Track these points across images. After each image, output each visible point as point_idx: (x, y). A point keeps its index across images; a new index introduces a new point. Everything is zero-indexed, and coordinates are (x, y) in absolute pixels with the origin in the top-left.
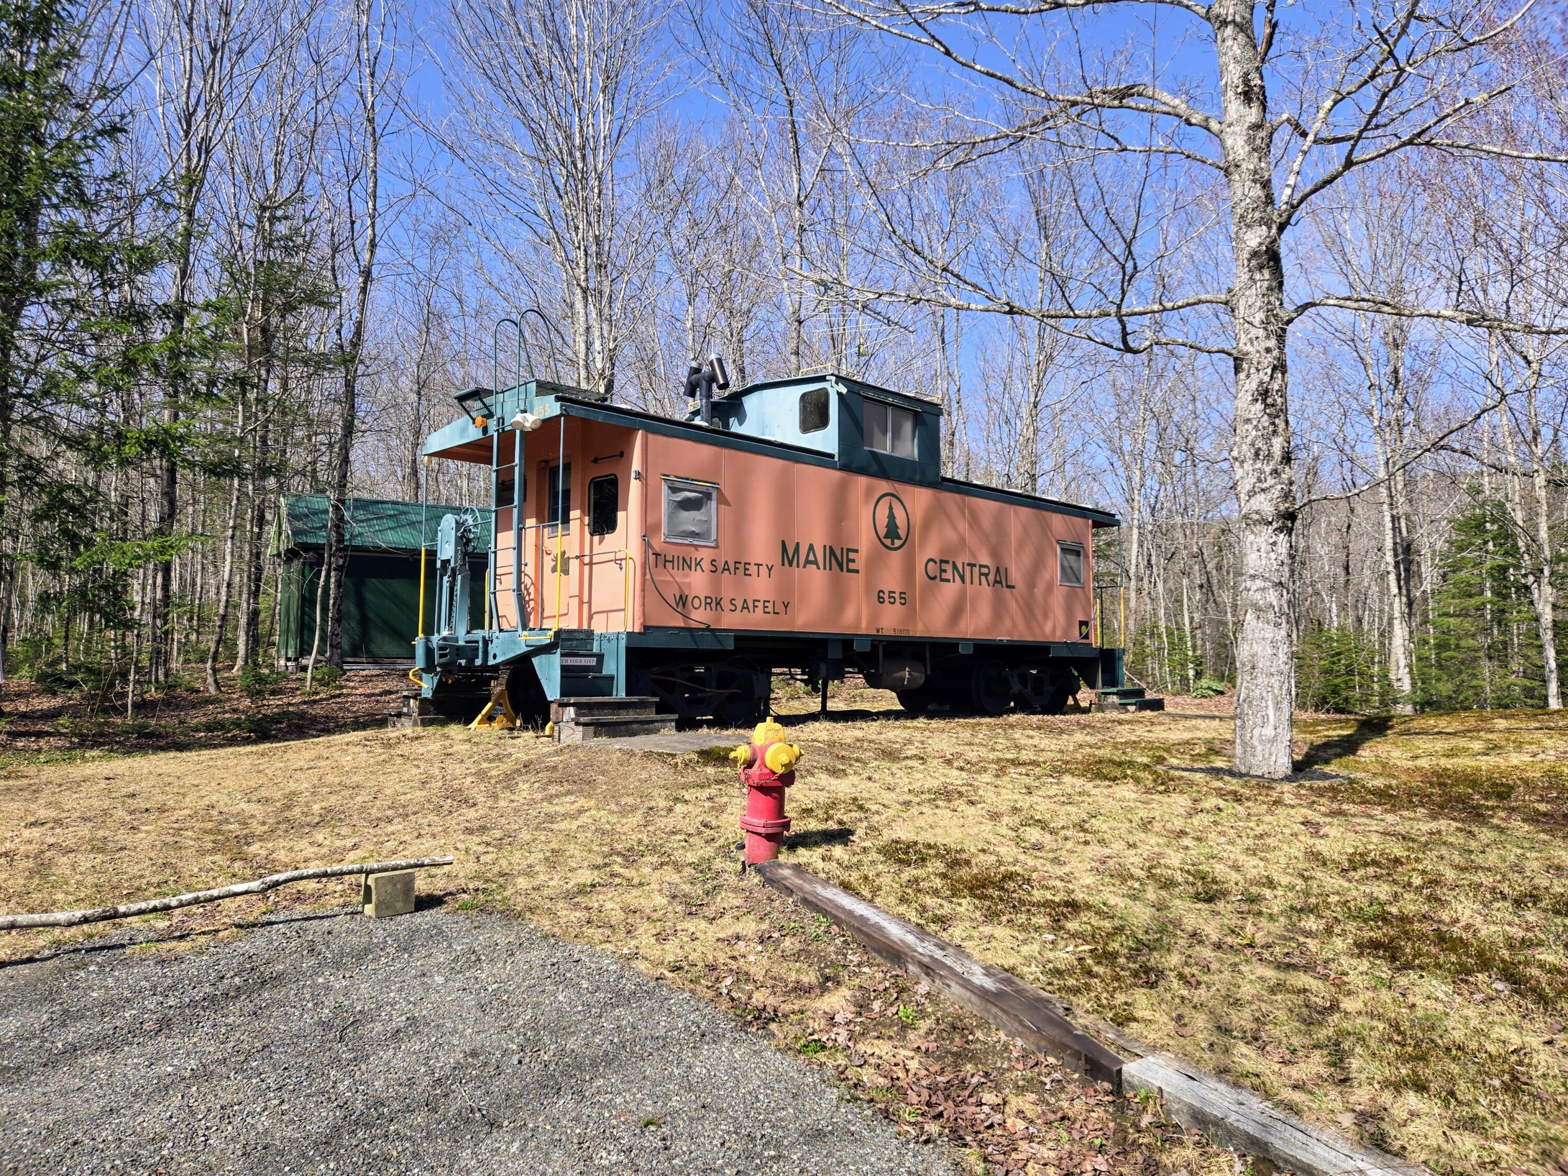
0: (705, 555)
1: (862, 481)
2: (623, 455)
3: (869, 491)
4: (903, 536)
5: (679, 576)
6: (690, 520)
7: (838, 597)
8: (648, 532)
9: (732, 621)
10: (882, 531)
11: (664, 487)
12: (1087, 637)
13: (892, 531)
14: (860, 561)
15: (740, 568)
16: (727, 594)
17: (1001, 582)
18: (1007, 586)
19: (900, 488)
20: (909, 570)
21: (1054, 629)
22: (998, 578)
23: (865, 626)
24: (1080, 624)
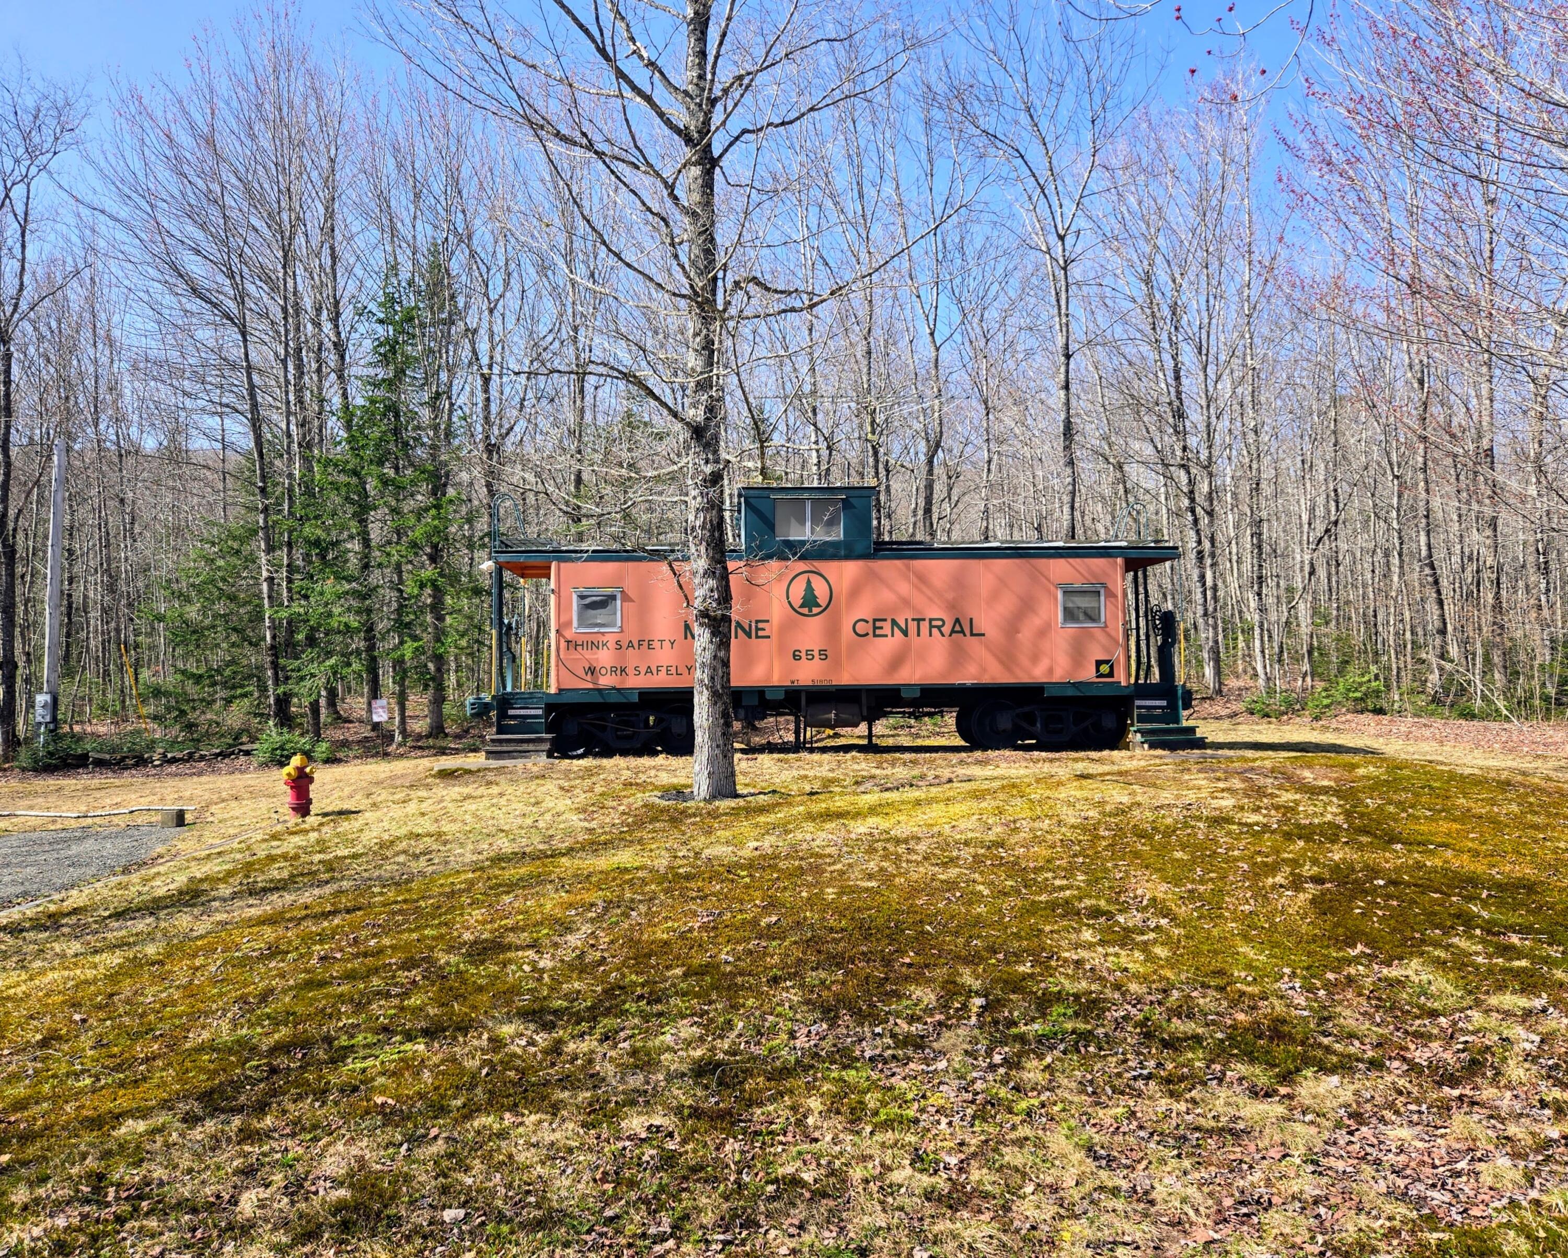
0: (611, 638)
1: (775, 565)
3: (783, 572)
4: (824, 605)
5: (588, 654)
6: (597, 615)
7: (745, 659)
8: (561, 627)
9: (637, 681)
10: (797, 603)
11: (575, 597)
12: (1111, 674)
13: (810, 601)
14: (772, 629)
15: (644, 644)
16: (631, 664)
17: (962, 632)
18: (972, 634)
19: (821, 565)
20: (833, 631)
21: (1051, 671)
22: (957, 628)
23: (776, 679)
24: (1099, 663)
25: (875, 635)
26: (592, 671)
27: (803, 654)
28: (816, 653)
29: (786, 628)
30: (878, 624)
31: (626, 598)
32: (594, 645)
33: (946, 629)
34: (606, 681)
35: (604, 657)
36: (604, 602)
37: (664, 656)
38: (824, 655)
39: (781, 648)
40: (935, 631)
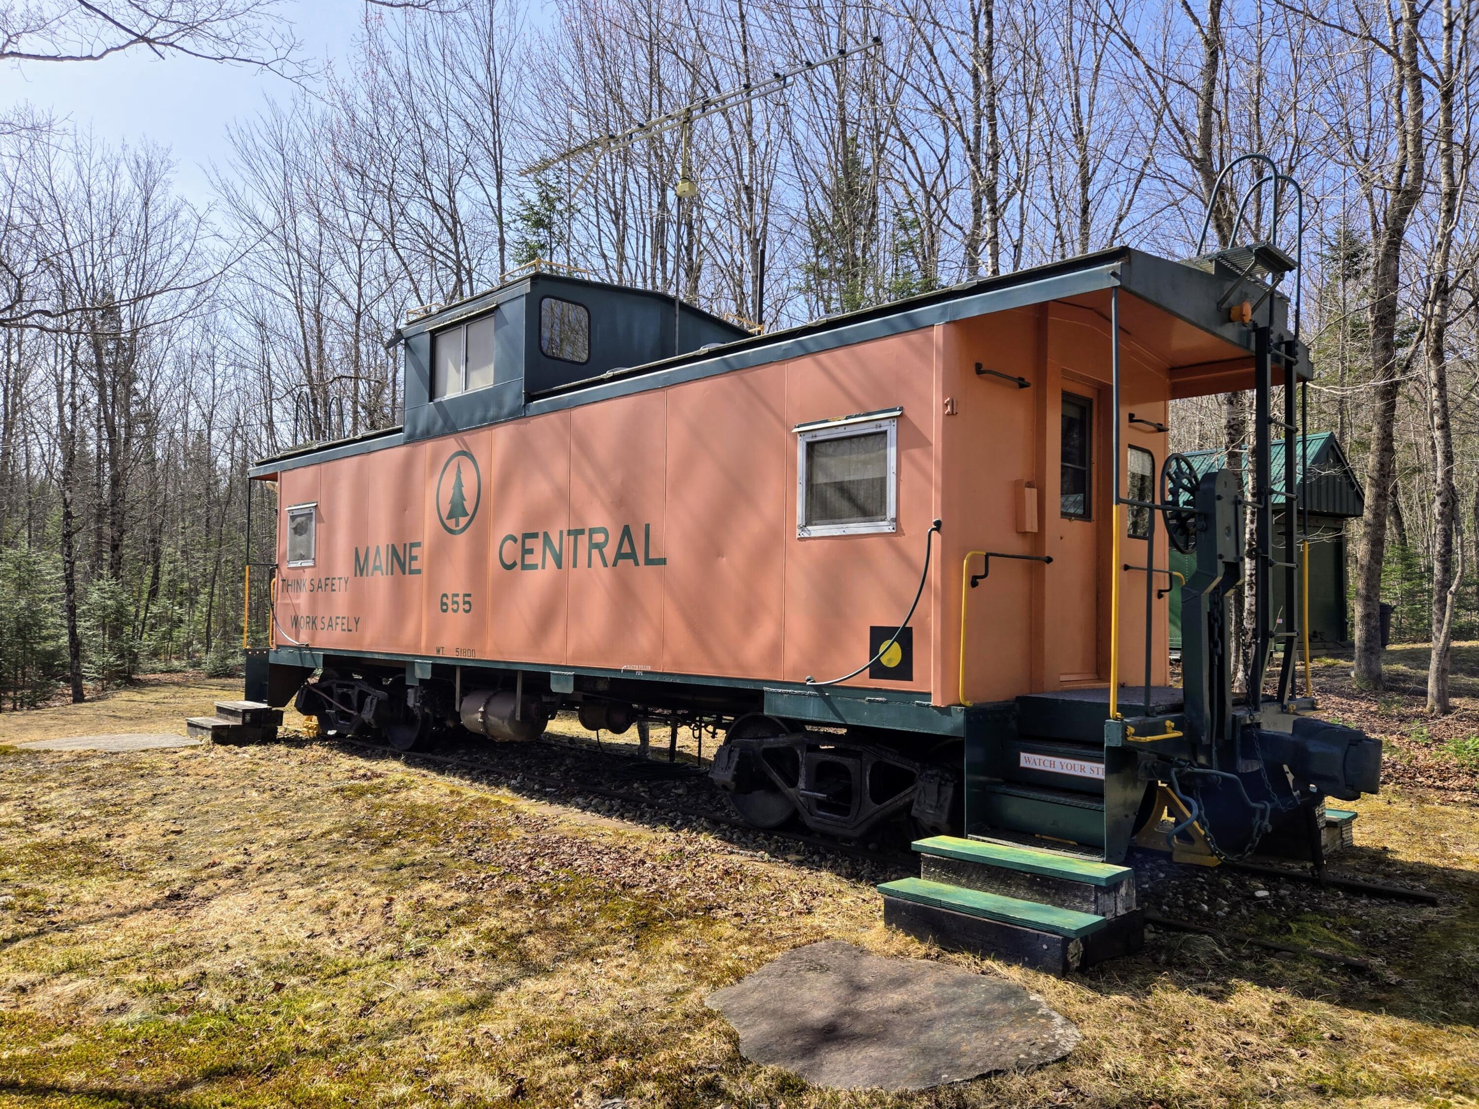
0: (309, 575)
4: (470, 510)
5: (294, 598)
7: (399, 608)
8: (281, 561)
9: (322, 639)
11: (289, 518)
12: (904, 670)
13: (458, 505)
15: (329, 583)
16: (319, 612)
17: (632, 555)
18: (649, 562)
21: (775, 651)
22: (626, 549)
23: (423, 645)
24: (878, 635)
25: (525, 567)
26: (296, 621)
27: (449, 602)
28: (460, 599)
29: (437, 554)
30: (529, 543)
31: (322, 517)
32: (298, 586)
33: (610, 551)
34: (303, 636)
35: (302, 603)
36: (305, 524)
37: (342, 602)
38: (467, 602)
39: (430, 590)
40: (595, 552)
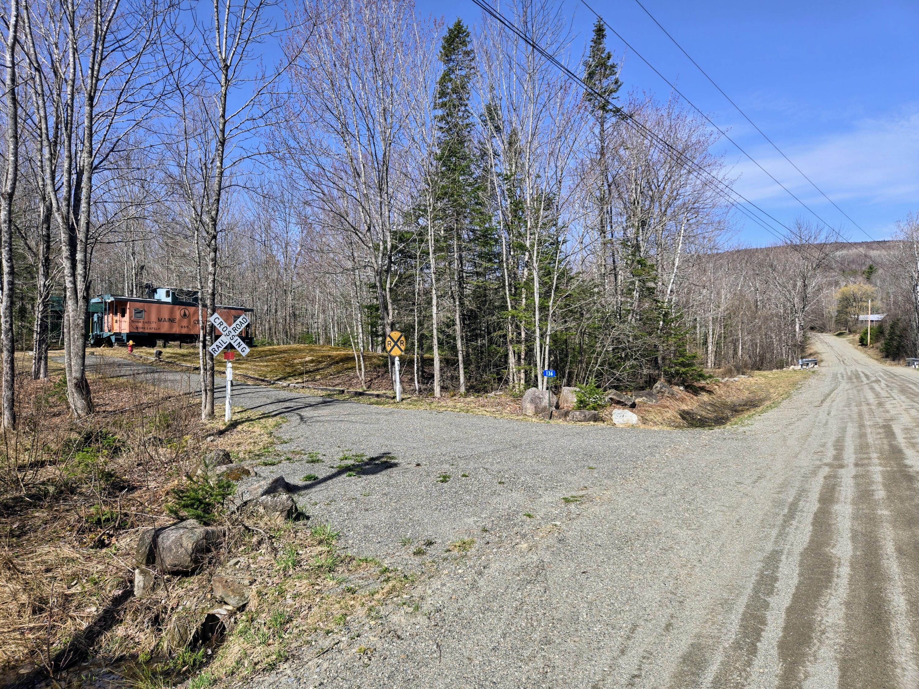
0: (142, 321)
1: (177, 306)
2: (126, 305)
3: (179, 308)
4: (188, 316)
5: (137, 324)
6: (139, 315)
7: (171, 327)
8: (130, 317)
9: (147, 331)
10: (182, 315)
11: (134, 310)
13: (185, 315)
14: (177, 321)
15: (149, 322)
16: (146, 327)
19: (187, 307)
20: (189, 322)
23: (177, 332)
25: (198, 323)
26: (137, 328)
27: (182, 327)
28: (184, 327)
29: (180, 321)
31: (145, 311)
32: (138, 322)
34: (140, 330)
35: (140, 325)
36: (140, 312)
37: (154, 325)
38: (188, 327)
39: (179, 325)
